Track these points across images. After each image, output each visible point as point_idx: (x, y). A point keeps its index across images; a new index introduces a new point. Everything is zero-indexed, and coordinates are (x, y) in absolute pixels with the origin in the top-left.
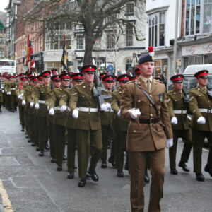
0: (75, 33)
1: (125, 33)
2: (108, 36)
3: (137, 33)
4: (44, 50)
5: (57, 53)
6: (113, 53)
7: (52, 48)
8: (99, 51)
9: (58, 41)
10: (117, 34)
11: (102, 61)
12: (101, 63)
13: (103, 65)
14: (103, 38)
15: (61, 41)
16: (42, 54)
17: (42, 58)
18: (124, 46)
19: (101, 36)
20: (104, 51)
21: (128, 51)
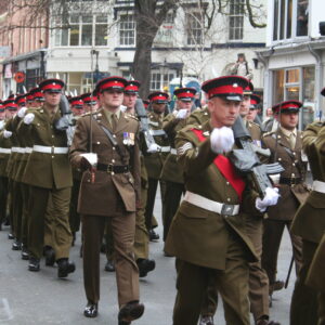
0: (116, 10)
1: (226, 10)
2: (188, 16)
3: (253, 10)
4: (46, 47)
5: (74, 52)
6: (197, 54)
7: (64, 43)
8: (166, 49)
9: (77, 28)
10: (209, 12)
11: (174, 72)
12: (172, 77)
13: (176, 81)
14: (176, 21)
15: (84, 26)
16: (43, 54)
17: (43, 63)
18: (223, 38)
19: (174, 15)
20: (178, 49)
21: (231, 51)
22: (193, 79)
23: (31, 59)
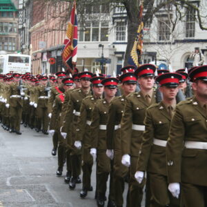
0: (114, 19)
1: (184, 19)
2: (160, 23)
3: (202, 19)
5: (87, 45)
6: (167, 47)
7: (81, 39)
8: (147, 43)
9: (89, 30)
10: (173, 20)
11: (151, 58)
12: (149, 61)
14: (152, 25)
15: (93, 29)
18: (182, 37)
19: (151, 22)
20: (154, 43)
21: (189, 45)
22: (163, 62)
23: (59, 49)
